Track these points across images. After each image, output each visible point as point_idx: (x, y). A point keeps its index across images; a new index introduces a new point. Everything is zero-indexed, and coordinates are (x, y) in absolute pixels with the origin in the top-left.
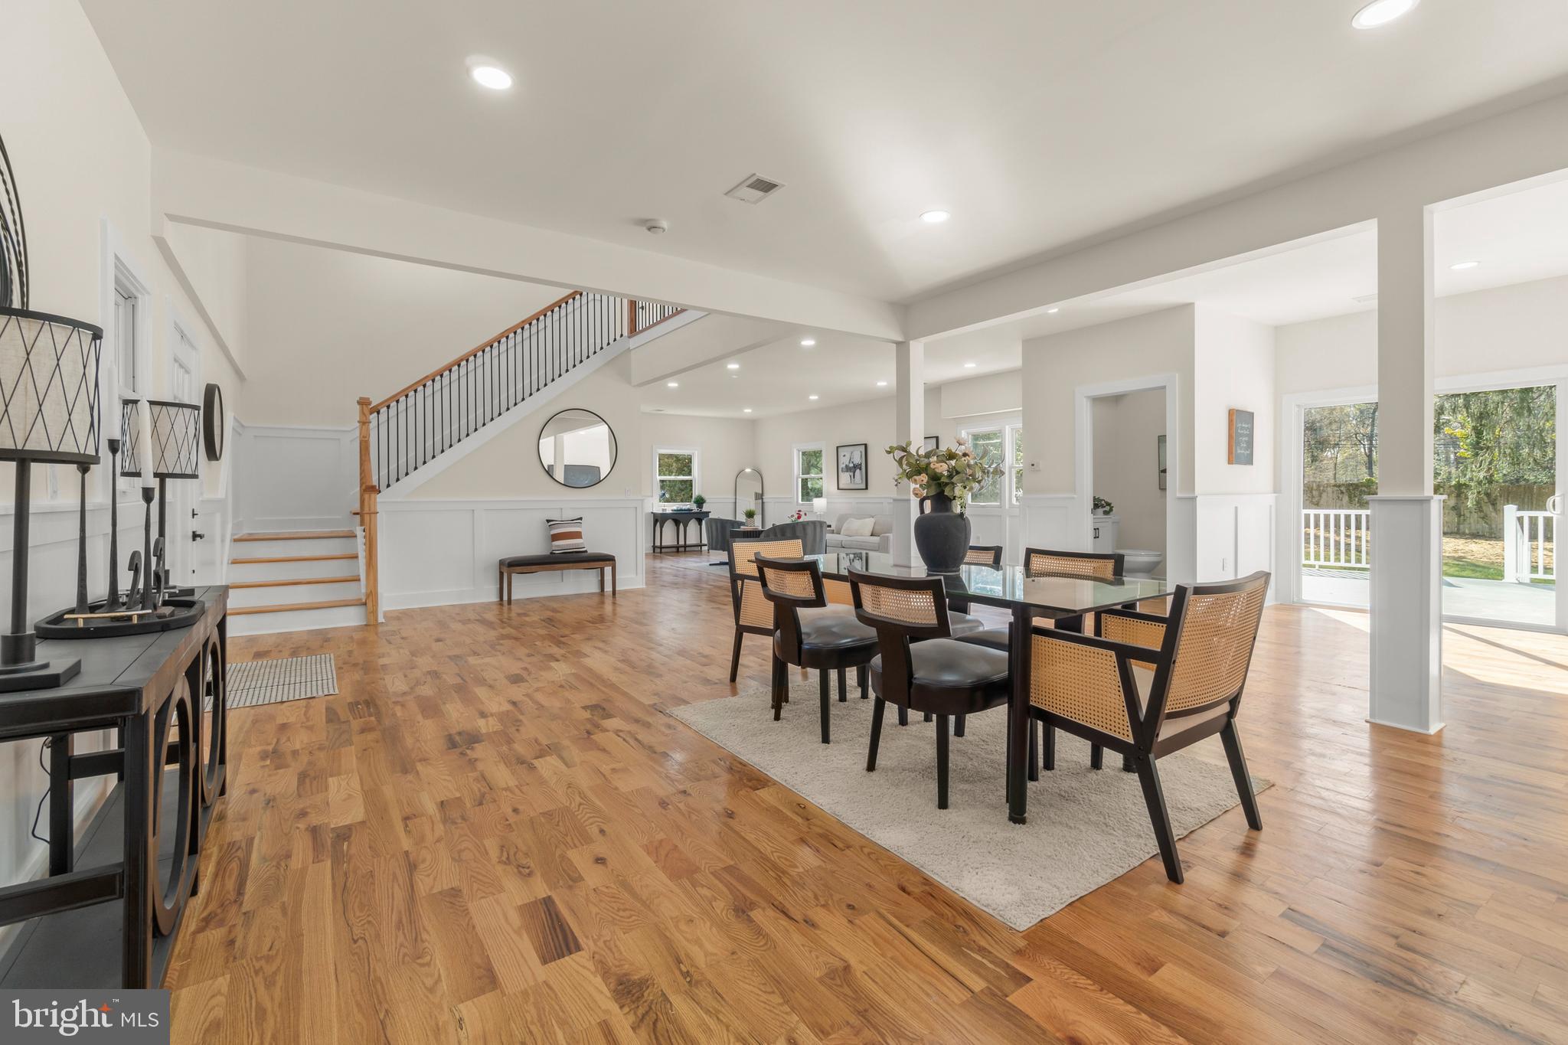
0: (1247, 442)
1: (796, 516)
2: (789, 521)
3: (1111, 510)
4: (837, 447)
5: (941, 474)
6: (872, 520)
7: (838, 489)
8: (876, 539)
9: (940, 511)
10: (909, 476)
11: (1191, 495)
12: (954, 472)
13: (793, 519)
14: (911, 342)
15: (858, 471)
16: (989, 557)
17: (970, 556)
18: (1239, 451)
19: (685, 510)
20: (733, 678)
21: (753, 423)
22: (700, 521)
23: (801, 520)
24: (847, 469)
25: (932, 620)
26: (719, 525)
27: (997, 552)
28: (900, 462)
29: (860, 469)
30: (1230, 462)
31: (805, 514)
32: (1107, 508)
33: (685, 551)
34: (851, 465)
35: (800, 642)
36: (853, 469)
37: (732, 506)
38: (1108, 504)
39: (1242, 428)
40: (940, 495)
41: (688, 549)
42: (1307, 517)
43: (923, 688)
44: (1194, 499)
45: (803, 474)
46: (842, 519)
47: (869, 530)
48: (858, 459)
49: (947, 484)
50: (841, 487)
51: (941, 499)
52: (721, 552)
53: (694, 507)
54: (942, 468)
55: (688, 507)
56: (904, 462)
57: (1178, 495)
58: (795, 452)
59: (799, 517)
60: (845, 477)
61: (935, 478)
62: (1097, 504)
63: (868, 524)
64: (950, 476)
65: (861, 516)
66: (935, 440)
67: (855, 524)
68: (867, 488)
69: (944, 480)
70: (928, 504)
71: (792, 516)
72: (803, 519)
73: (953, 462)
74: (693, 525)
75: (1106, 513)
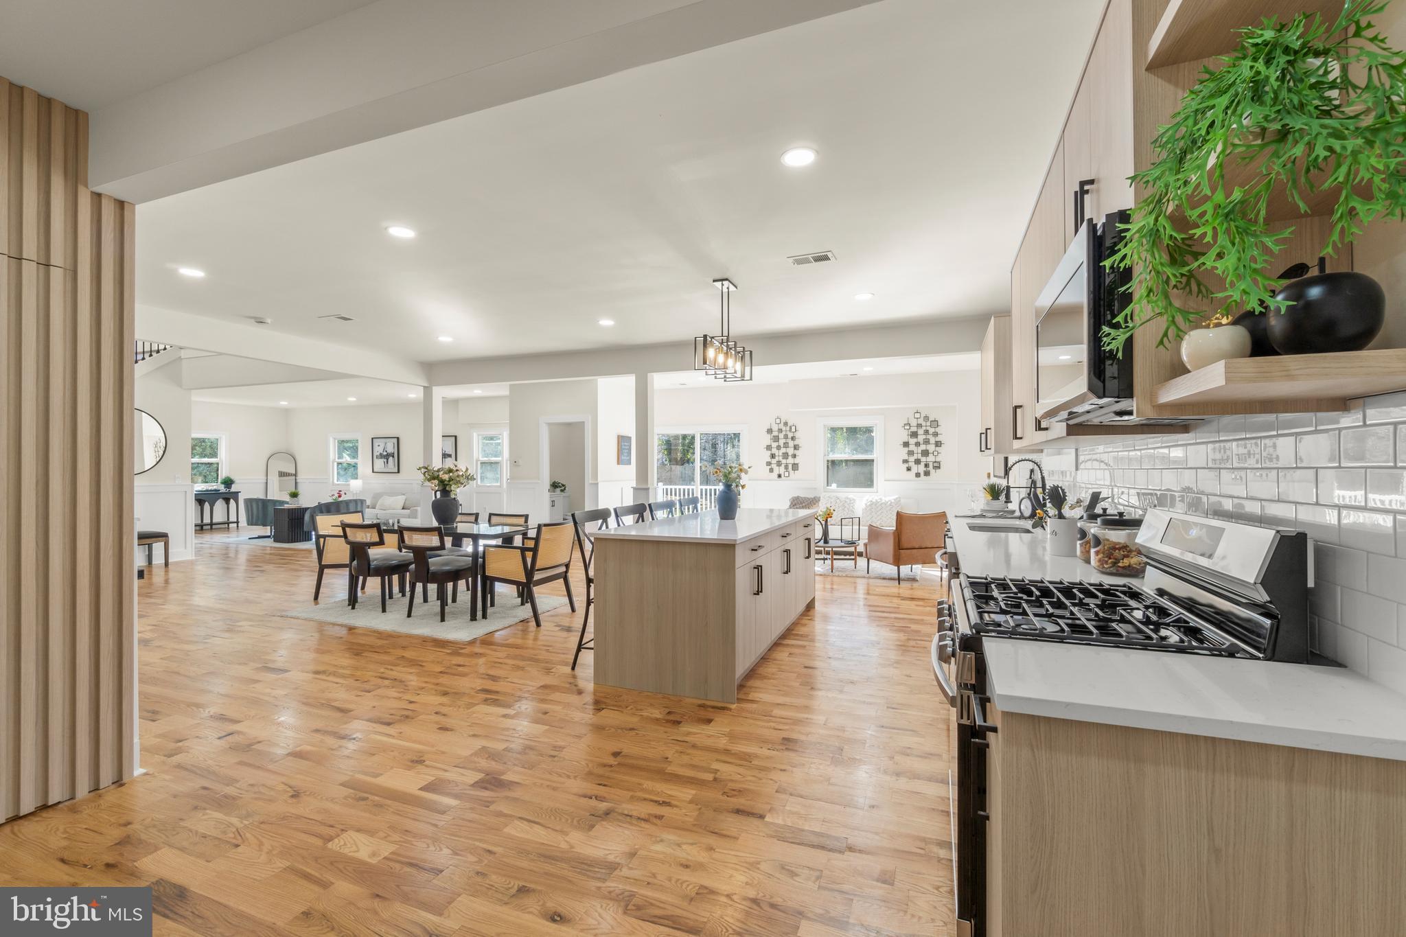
0: (627, 453)
1: (337, 495)
2: (330, 500)
3: (565, 489)
4: (372, 439)
5: (445, 480)
6: (404, 497)
7: (373, 472)
8: (407, 512)
9: (444, 497)
10: (429, 480)
11: (595, 482)
12: (451, 479)
13: (334, 497)
14: (434, 388)
15: (391, 459)
16: (472, 518)
17: (459, 518)
18: (623, 458)
19: (211, 491)
20: (316, 598)
21: (286, 412)
22: (227, 501)
23: (341, 499)
24: (381, 456)
25: (438, 544)
26: (260, 504)
27: (477, 515)
28: (424, 474)
29: (393, 457)
30: (618, 464)
31: (345, 494)
32: (563, 488)
33: (211, 528)
34: (385, 453)
35: (369, 565)
36: (386, 456)
37: (263, 486)
38: (563, 485)
39: (625, 445)
40: (445, 488)
41: (214, 527)
42: (702, 490)
43: (434, 574)
44: (598, 484)
45: (338, 459)
46: (377, 497)
47: (401, 505)
48: (390, 449)
49: (447, 485)
50: (375, 470)
51: (445, 492)
52: (261, 527)
53: (222, 488)
54: (446, 477)
55: (215, 487)
56: (426, 474)
57: (590, 482)
58: (331, 440)
59: (340, 496)
60: (379, 464)
61: (442, 482)
62: (555, 485)
63: (400, 500)
64: (449, 481)
65: (393, 493)
66: (454, 438)
67: (388, 501)
68: (399, 472)
69: (446, 483)
70: (438, 493)
71: (333, 495)
72: (344, 498)
73: (451, 474)
74: (220, 505)
75: (562, 491)
